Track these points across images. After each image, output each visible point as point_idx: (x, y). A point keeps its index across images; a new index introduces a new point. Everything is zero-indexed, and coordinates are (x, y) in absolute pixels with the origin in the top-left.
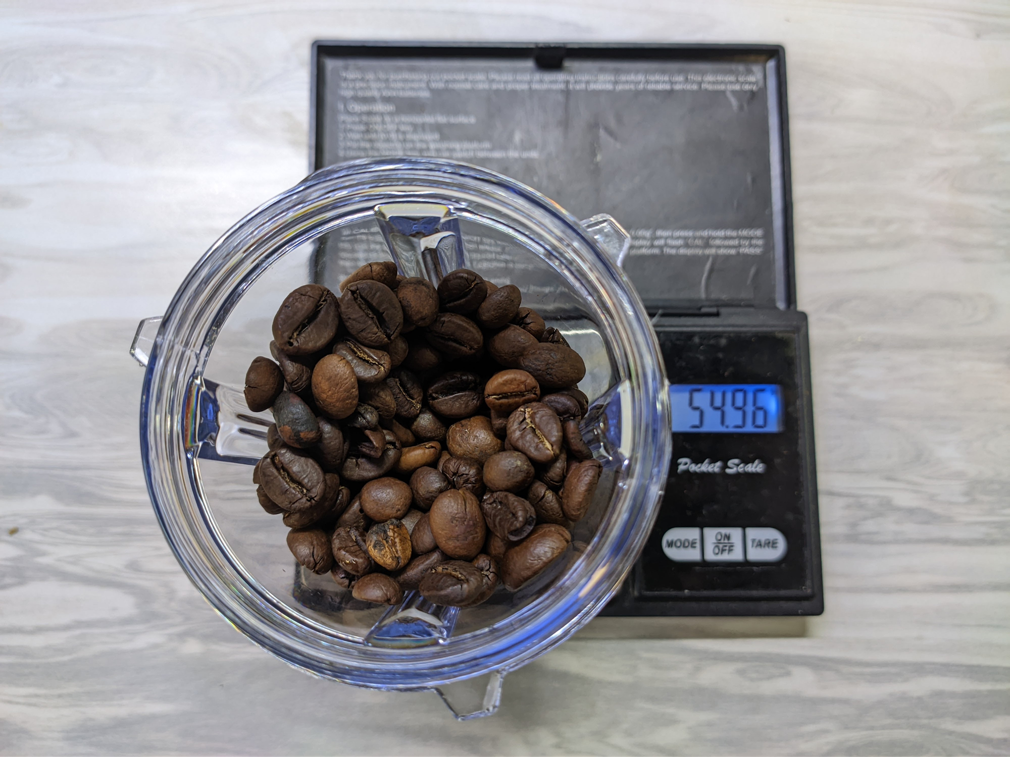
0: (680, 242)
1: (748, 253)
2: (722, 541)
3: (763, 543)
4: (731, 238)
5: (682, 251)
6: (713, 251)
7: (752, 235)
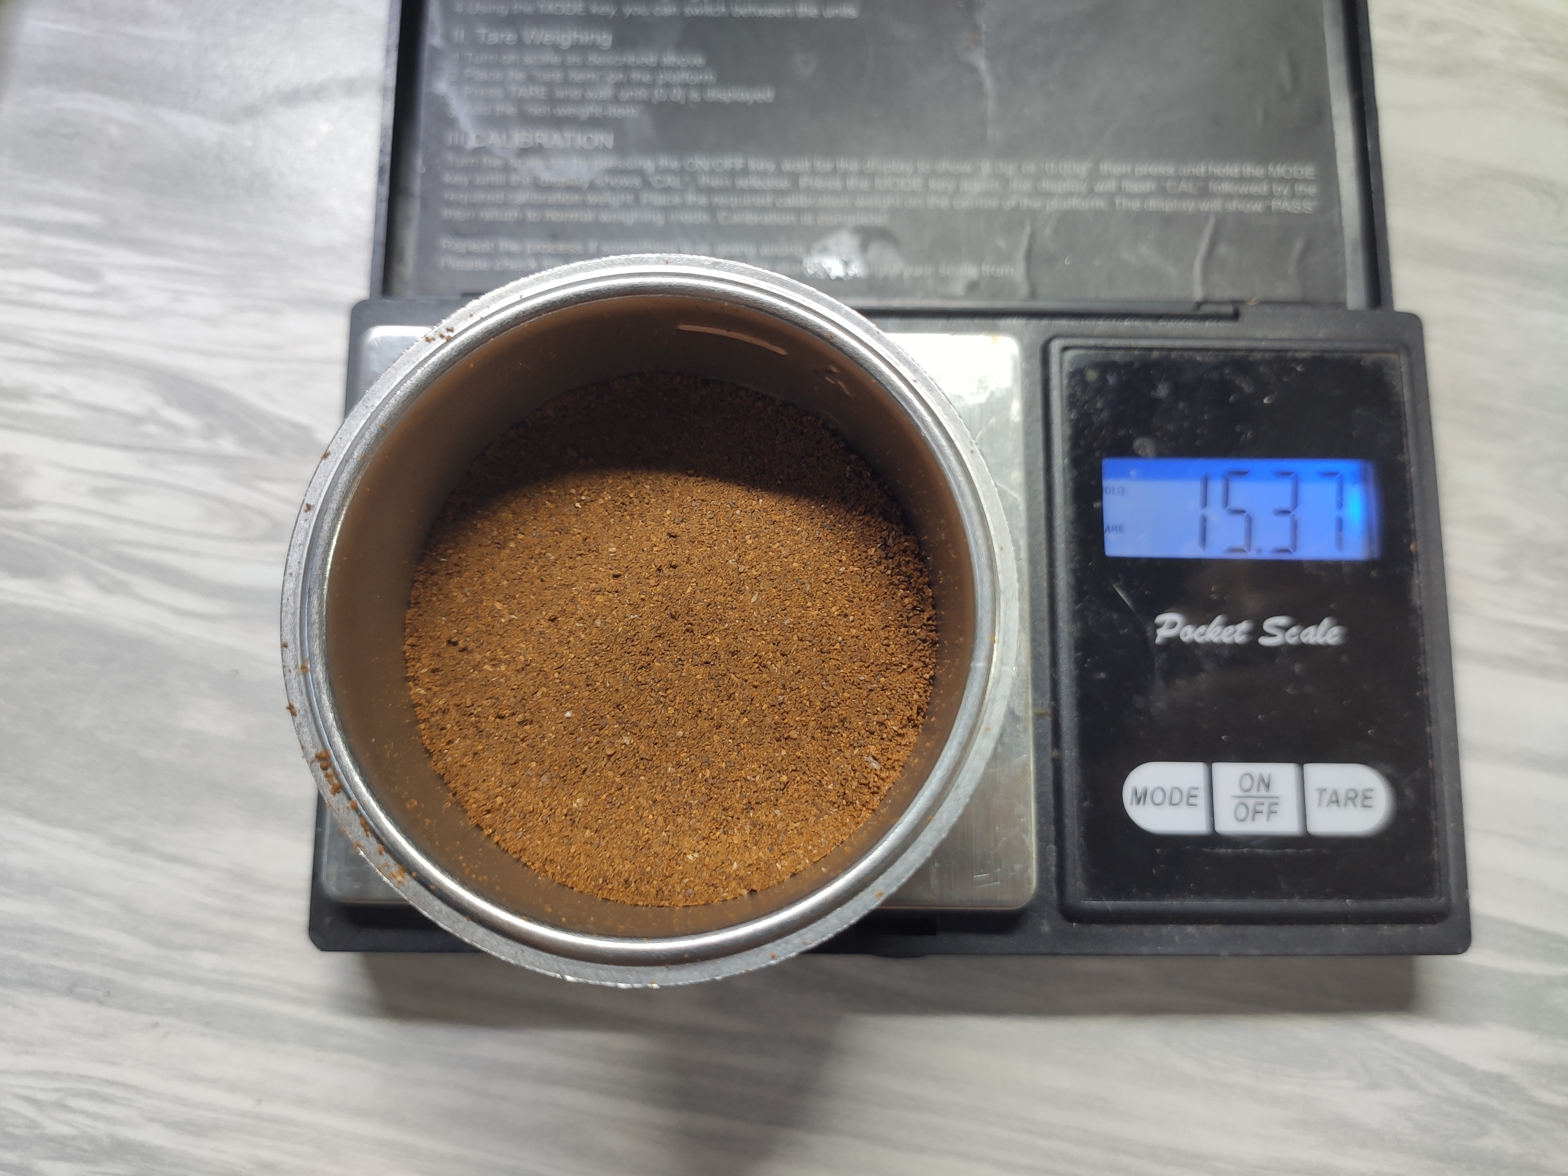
0: (1149, 186)
1: (1289, 209)
2: (1254, 792)
3: (1342, 799)
4: (1252, 180)
5: (1153, 204)
6: (1216, 205)
7: (1295, 175)
